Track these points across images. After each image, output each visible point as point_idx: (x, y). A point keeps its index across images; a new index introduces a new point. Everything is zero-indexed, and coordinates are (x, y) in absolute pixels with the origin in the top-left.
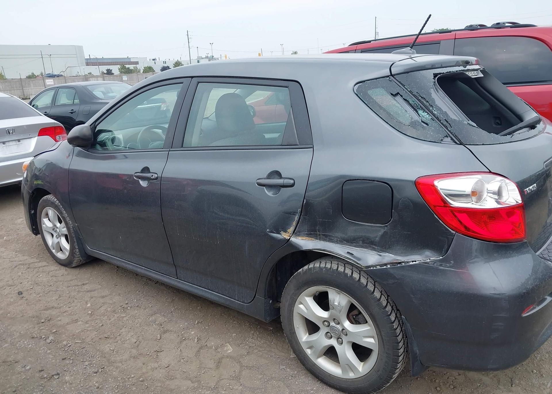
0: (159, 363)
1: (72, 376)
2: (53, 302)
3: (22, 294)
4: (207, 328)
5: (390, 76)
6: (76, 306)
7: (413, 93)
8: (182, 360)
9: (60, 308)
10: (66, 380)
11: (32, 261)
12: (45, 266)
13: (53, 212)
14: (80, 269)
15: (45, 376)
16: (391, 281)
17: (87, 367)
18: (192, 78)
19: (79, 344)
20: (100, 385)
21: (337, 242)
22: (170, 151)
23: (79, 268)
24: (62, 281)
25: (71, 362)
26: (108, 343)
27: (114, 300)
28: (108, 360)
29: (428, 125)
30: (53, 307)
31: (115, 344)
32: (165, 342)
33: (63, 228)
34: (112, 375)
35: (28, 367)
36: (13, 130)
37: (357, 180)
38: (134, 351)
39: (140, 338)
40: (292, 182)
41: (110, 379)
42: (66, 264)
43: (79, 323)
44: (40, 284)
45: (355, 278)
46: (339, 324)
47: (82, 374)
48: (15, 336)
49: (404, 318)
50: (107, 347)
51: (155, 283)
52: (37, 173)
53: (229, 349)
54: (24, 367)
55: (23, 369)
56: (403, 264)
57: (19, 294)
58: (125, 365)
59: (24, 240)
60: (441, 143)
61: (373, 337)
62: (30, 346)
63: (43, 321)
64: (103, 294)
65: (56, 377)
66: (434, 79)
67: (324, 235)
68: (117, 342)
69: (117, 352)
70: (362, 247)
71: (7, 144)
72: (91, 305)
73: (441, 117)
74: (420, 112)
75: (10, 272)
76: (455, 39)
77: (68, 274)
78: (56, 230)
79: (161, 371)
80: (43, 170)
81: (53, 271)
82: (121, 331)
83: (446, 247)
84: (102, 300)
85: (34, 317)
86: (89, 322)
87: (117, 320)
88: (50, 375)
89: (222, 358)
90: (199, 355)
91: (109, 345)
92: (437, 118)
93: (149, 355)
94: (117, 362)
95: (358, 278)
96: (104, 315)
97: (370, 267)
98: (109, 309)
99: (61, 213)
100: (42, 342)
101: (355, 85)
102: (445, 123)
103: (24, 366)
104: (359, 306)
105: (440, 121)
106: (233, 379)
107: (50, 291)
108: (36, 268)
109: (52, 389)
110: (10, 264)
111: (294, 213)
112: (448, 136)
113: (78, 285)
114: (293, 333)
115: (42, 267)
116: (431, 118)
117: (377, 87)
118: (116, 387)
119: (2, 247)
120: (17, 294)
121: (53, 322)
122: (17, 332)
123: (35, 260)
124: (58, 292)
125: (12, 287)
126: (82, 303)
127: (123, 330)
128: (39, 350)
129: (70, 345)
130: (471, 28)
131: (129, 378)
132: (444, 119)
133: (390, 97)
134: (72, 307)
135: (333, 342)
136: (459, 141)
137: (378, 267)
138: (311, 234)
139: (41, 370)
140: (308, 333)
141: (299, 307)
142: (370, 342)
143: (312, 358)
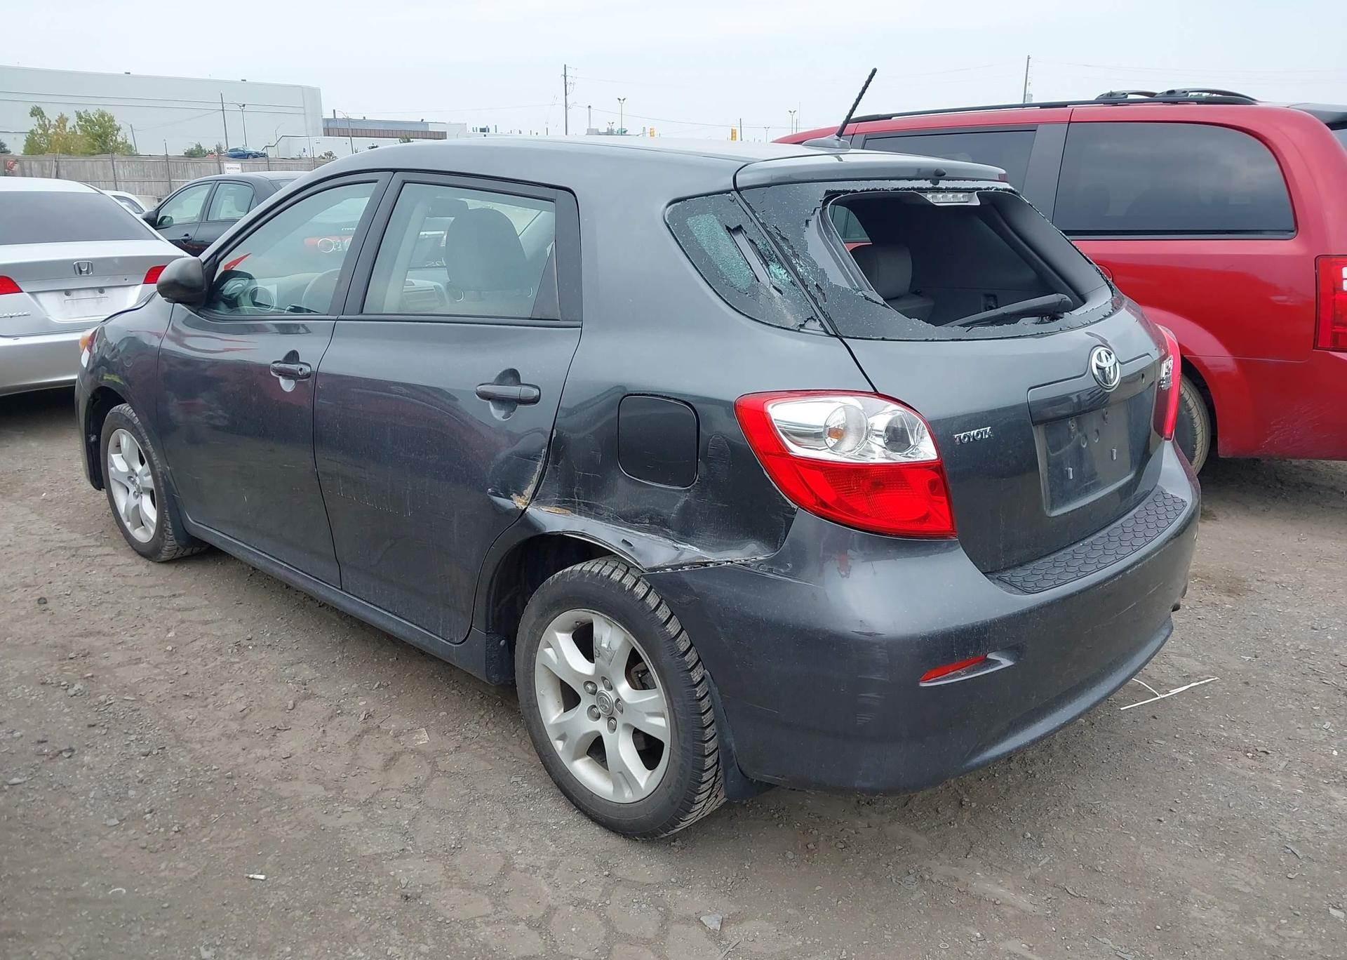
0: (273, 749)
1: (97, 756)
2: (102, 622)
3: (45, 603)
4: (394, 697)
5: (732, 190)
6: (145, 634)
7: (768, 229)
8: (320, 749)
9: (113, 634)
10: (84, 762)
11: (85, 543)
12: (108, 555)
13: (129, 440)
14: (176, 567)
15: (46, 751)
16: (686, 598)
17: (132, 744)
18: (394, 173)
19: (130, 703)
20: (148, 776)
21: (607, 520)
22: (339, 320)
23: (176, 564)
24: (132, 586)
25: (104, 731)
26: (187, 708)
27: (226, 631)
28: (177, 738)
29: (782, 294)
30: (99, 632)
31: (201, 709)
32: (301, 715)
33: (146, 475)
34: (176, 762)
35: (17, 734)
36: (90, 265)
37: (643, 395)
38: (234, 726)
39: (254, 704)
40: (536, 392)
41: (170, 770)
42: (149, 553)
43: (141, 665)
44: (87, 587)
45: (637, 594)
46: (610, 688)
47: (118, 755)
48: (9, 677)
49: (708, 673)
50: (181, 714)
51: (320, 606)
52: (106, 356)
53: (423, 738)
54: (12, 732)
55: (9, 736)
56: (711, 566)
57: (39, 603)
58: (207, 748)
59: (82, 502)
60: (799, 331)
61: (663, 715)
62: (34, 698)
63: (72, 655)
64: (208, 618)
65: (65, 755)
66: (825, 202)
67: (586, 505)
68: (206, 706)
69: (199, 724)
70: (649, 531)
71: (75, 295)
72: (176, 634)
73: (811, 280)
74: (774, 267)
75: (35, 561)
76: (1070, 122)
77: (149, 574)
78: (135, 480)
79: (273, 764)
80: (121, 351)
81: (122, 565)
82: (221, 688)
83: (783, 534)
84: (201, 629)
85: (56, 647)
86: (163, 666)
87: (219, 667)
88: (56, 751)
89: (401, 753)
90: (357, 743)
91: (186, 710)
92: (802, 281)
93: (258, 733)
94: (194, 740)
95: (643, 595)
96: (196, 655)
97: (654, 569)
98: (210, 646)
99: (143, 443)
100: (60, 693)
101: (667, 207)
102: (814, 291)
103: (10, 731)
104: (644, 655)
105: (806, 287)
106: (408, 792)
107: (103, 602)
108: (89, 557)
109: (51, 775)
110: (39, 545)
111: (535, 457)
112: (815, 318)
113: (162, 597)
114: (534, 706)
115: (100, 555)
116: (791, 281)
117: (704, 212)
118: (177, 783)
119: (33, 512)
120: (36, 602)
121: (91, 659)
122: (16, 671)
123: (92, 542)
124: (119, 605)
125: (29, 589)
126: (159, 629)
127: (226, 686)
128: (49, 706)
129: (111, 702)
130: (1111, 99)
131: (207, 771)
132: (815, 283)
133: (723, 234)
134: (137, 636)
135: (601, 726)
136: (834, 327)
137: (669, 570)
138: (564, 502)
139: (41, 739)
140: (563, 709)
141: (545, 653)
142: (658, 725)
143: (564, 759)
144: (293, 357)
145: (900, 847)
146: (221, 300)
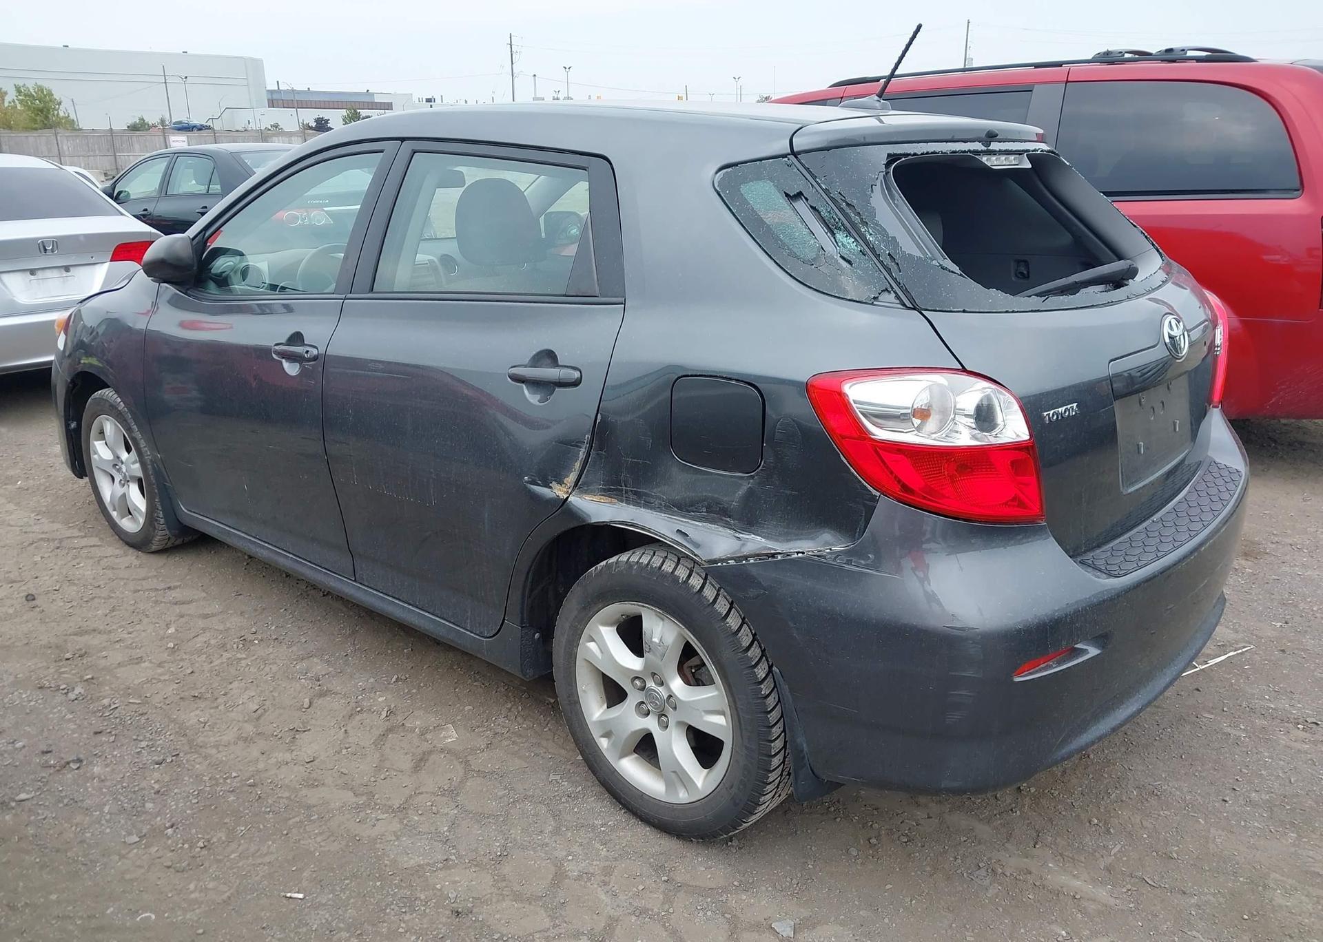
0: (295, 753)
1: (107, 766)
2: (96, 619)
3: (34, 599)
4: (414, 691)
5: (789, 155)
6: (144, 631)
7: (832, 195)
8: (344, 751)
9: (110, 632)
10: (94, 773)
11: (69, 533)
12: (94, 546)
13: (113, 427)
14: (168, 557)
15: (52, 762)
16: (752, 592)
17: (143, 751)
18: (402, 142)
19: (136, 706)
20: (164, 787)
21: (659, 509)
22: (347, 299)
23: (167, 554)
24: (123, 579)
25: (112, 739)
26: (197, 709)
27: (228, 625)
28: (190, 742)
29: (851, 265)
30: (94, 630)
31: (212, 711)
32: (319, 713)
33: (134, 463)
34: (192, 770)
35: (19, 745)
36: (55, 243)
37: (700, 376)
38: (249, 729)
39: (267, 703)
40: (577, 374)
41: (186, 778)
42: (138, 543)
43: (143, 665)
44: (76, 582)
45: (693, 587)
46: (662, 684)
47: (129, 764)
48: (4, 681)
49: (778, 671)
50: (192, 716)
51: (324, 595)
52: (85, 339)
53: (451, 736)
54: (13, 743)
55: (10, 747)
56: (779, 557)
57: (28, 601)
58: (224, 753)
59: (60, 490)
60: (872, 304)
61: (722, 713)
62: (32, 703)
63: (68, 655)
64: (208, 611)
65: (73, 766)
66: (888, 165)
67: (635, 493)
68: (217, 707)
69: (212, 727)
70: (707, 520)
71: (40, 274)
72: (176, 630)
73: (883, 249)
74: (840, 236)
75: (18, 555)
76: (1067, 81)
77: (140, 565)
78: (121, 468)
79: (296, 768)
80: (100, 333)
81: (110, 556)
82: (230, 687)
83: (862, 524)
84: (201, 623)
85: (50, 647)
86: (166, 665)
87: (225, 664)
88: (63, 762)
89: (430, 752)
90: (382, 743)
91: (197, 712)
92: (873, 250)
93: (277, 736)
94: (208, 746)
95: (699, 587)
96: (199, 652)
97: (715, 561)
98: (213, 642)
99: (129, 430)
100: (59, 698)
101: (716, 173)
102: (888, 261)
103: (11, 741)
104: (702, 651)
105: (877, 256)
106: (443, 795)
107: (95, 597)
108: (75, 549)
109: (61, 789)
110: (19, 538)
111: (578, 444)
112: (890, 289)
113: (157, 590)
114: (575, 702)
115: (86, 546)
116: (861, 251)
117: (759, 179)
118: (196, 793)
119: (9, 502)
120: (24, 599)
121: (89, 659)
122: (11, 675)
123: (76, 533)
124: (111, 600)
125: (14, 585)
126: (157, 625)
127: (235, 684)
128: (51, 712)
129: (116, 706)
130: (1108, 58)
131: (226, 779)
132: (887, 252)
133: (783, 201)
134: (135, 633)
135: (651, 724)
136: (912, 300)
137: (732, 562)
138: (610, 490)
139: (45, 750)
140: (606, 705)
141: (587, 647)
142: (718, 724)
143: (610, 757)
144: (297, 338)
145: (965, 839)
146: (211, 279)
